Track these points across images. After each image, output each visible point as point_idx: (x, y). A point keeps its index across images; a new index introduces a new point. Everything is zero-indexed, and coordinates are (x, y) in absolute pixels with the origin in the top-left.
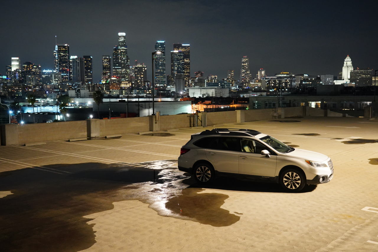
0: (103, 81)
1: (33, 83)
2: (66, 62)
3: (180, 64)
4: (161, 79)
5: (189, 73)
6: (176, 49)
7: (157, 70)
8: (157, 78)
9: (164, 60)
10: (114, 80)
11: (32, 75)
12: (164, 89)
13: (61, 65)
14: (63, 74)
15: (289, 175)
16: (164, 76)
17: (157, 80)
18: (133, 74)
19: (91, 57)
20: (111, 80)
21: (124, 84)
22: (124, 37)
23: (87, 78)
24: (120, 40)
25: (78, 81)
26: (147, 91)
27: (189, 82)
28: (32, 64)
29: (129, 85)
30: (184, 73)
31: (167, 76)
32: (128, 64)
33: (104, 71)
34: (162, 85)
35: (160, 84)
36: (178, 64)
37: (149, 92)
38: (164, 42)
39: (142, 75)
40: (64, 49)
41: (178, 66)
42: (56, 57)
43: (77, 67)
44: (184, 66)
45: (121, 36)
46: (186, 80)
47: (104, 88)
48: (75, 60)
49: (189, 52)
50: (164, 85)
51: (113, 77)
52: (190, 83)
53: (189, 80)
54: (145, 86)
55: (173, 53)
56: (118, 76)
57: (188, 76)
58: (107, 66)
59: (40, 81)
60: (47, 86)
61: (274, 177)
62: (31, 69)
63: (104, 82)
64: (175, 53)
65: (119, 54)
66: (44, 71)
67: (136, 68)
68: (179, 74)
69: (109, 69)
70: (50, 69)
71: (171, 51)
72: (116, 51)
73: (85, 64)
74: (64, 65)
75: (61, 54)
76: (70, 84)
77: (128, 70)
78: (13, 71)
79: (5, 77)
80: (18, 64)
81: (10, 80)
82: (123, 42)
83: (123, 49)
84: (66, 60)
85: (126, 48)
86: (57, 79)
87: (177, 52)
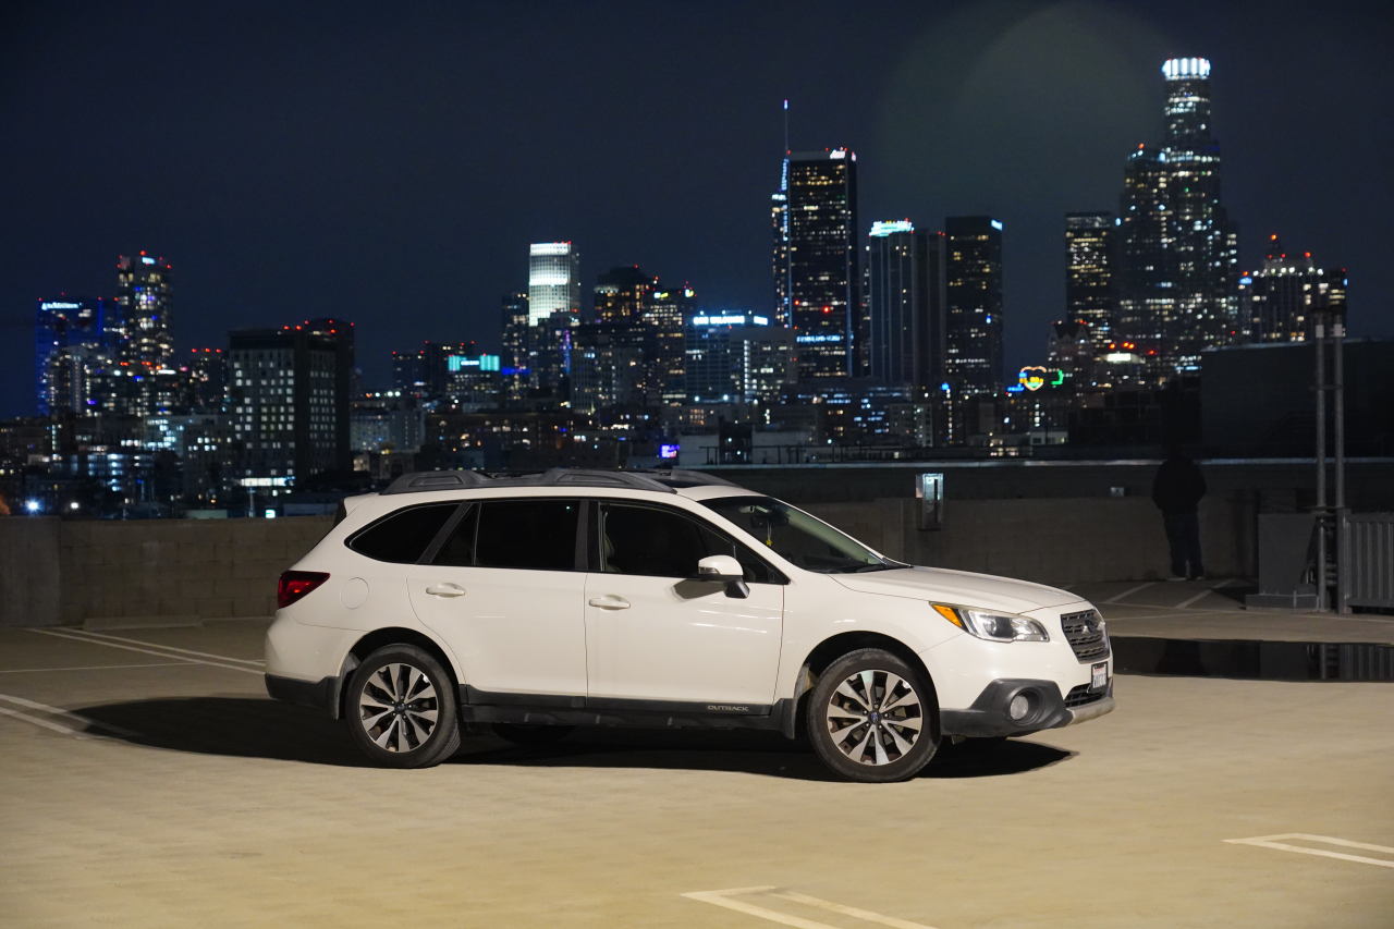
0: (1030, 374)
2: (834, 265)
10: (1124, 367)
11: (605, 346)
13: (804, 280)
14: (822, 338)
19: (997, 225)
22: (1202, 86)
23: (960, 356)
24: (1172, 105)
28: (649, 281)
32: (1225, 261)
33: (1075, 308)
39: (1298, 328)
40: (824, 181)
42: (785, 229)
43: (896, 292)
45: (1178, 84)
47: (1037, 419)
48: (885, 245)
51: (1113, 351)
56: (1152, 343)
65: (1159, 200)
66: (701, 320)
69: (1107, 296)
70: (733, 311)
72: (1145, 180)
73: (954, 270)
74: (823, 278)
75: (808, 211)
76: (838, 399)
77: (1224, 300)
78: (533, 322)
79: (490, 363)
80: (562, 279)
81: (524, 378)
82: (1190, 118)
83: (1193, 161)
84: (834, 248)
85: (1210, 159)
86: (771, 370)
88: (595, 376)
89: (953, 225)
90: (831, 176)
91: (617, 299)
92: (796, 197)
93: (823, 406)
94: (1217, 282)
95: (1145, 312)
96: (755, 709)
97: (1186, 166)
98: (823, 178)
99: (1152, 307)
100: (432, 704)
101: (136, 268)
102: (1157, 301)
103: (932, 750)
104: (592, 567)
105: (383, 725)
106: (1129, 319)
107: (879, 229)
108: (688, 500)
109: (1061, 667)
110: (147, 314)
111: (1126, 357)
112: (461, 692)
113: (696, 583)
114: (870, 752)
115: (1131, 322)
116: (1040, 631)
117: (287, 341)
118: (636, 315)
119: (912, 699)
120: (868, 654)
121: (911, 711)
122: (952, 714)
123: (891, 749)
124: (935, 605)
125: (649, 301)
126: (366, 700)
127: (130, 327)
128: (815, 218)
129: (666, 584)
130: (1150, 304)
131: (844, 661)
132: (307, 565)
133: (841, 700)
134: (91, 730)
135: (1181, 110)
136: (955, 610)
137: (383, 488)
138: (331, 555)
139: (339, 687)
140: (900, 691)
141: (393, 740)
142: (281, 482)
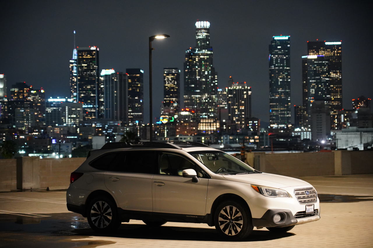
0: (163, 118)
1: (28, 123)
3: (321, 83)
4: (281, 114)
5: (340, 100)
6: (313, 52)
7: (273, 96)
8: (273, 111)
9: (287, 76)
10: (186, 116)
11: (27, 108)
12: (287, 133)
13: (82, 88)
14: (86, 106)
15: (226, 211)
16: (287, 107)
17: (274, 116)
18: (224, 105)
19: (142, 71)
20: (181, 117)
21: (204, 124)
22: (207, 30)
23: (132, 112)
24: (198, 36)
25: (115, 119)
26: (250, 139)
27: (339, 120)
28: (29, 87)
29: (216, 126)
30: (329, 100)
31: (295, 107)
32: (214, 84)
33: (167, 98)
34: (283, 126)
35: (278, 125)
36: (317, 83)
37: (255, 139)
38: (286, 38)
39: (242, 105)
40: (89, 56)
41: (318, 86)
42: (75, 71)
43: (113, 92)
44: (329, 85)
45: (201, 29)
46: (334, 116)
47: (166, 132)
49: (339, 58)
50: (287, 126)
51: (183, 111)
52: (342, 121)
53: (339, 115)
54: (247, 128)
55: (306, 60)
56: (193, 109)
57: (338, 108)
58: (173, 88)
59: (42, 120)
60: (54, 129)
61: (204, 216)
62: (27, 97)
63: (165, 121)
64: (312, 59)
65: (196, 65)
66: (51, 100)
67: (230, 92)
68: (319, 103)
69: (177, 94)
70: (61, 97)
71: (303, 57)
72: (191, 58)
73: (130, 85)
74: (88, 87)
75: (83, 66)
76: (98, 125)
77: (214, 96)
80: (2, 87)
82: (204, 40)
83: (205, 53)
84: (92, 78)
85: (210, 52)
86: (75, 116)
87: (315, 57)
88: (24, 117)
89: (129, 71)
90: (91, 55)
92: (79, 61)
93: (95, 127)
94: (212, 90)
95: (192, 99)
97: (203, 54)
98: (88, 55)
99: (194, 98)
102: (195, 96)
106: (186, 101)
107: (104, 72)
115: (188, 102)
118: (24, 98)
125: (30, 94)
128: (86, 68)
130: (193, 97)
135: (201, 37)
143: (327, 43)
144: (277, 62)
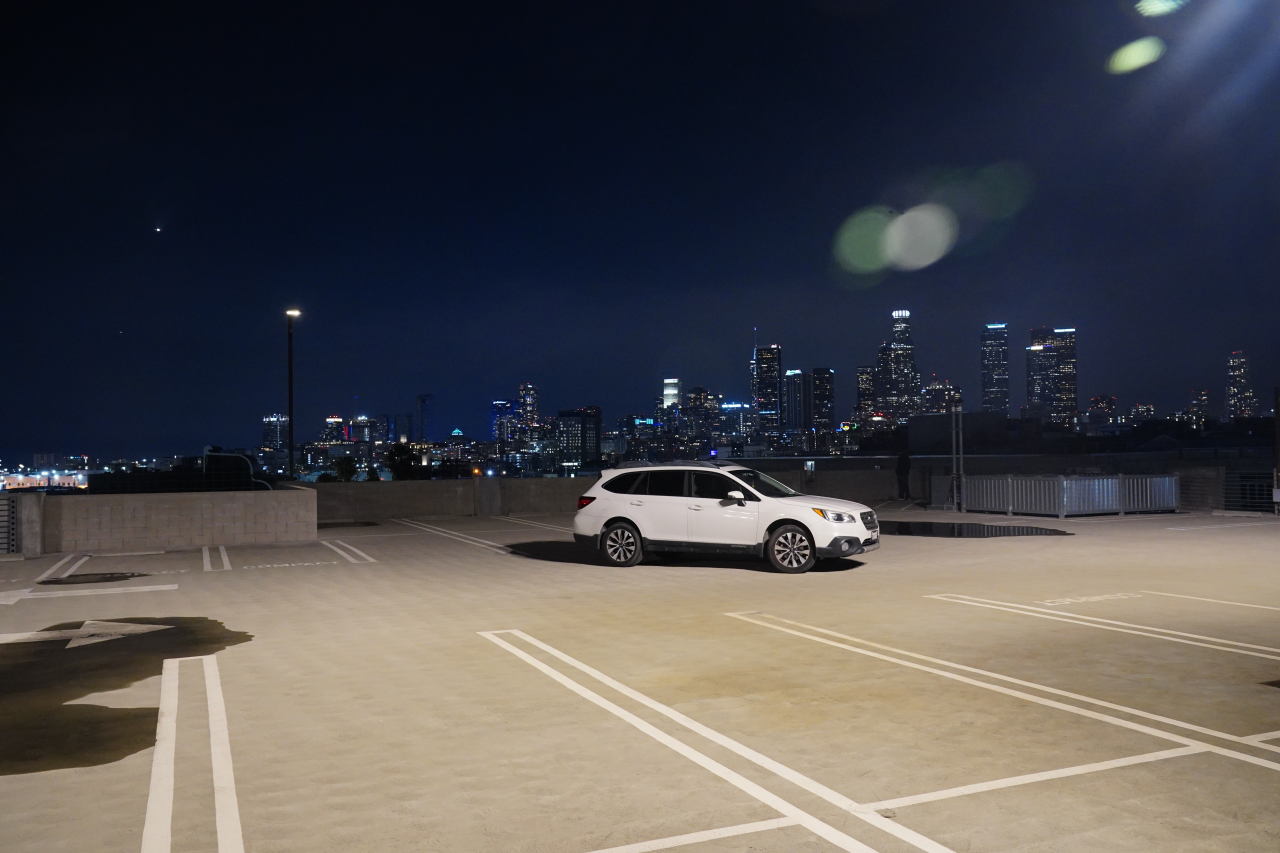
0: (844, 425)
3: (1048, 379)
5: (1074, 399)
6: (1038, 342)
9: (1004, 371)
10: (879, 422)
13: (762, 391)
14: (766, 412)
19: (832, 371)
20: (871, 423)
22: (907, 320)
24: (896, 327)
28: (707, 392)
30: (1061, 400)
32: (916, 383)
36: (1043, 380)
38: (1003, 326)
40: (769, 356)
41: (1044, 383)
42: (755, 373)
44: (1059, 382)
45: (899, 319)
47: (848, 441)
48: (791, 378)
49: (1074, 348)
51: (876, 416)
55: (1031, 352)
56: (889, 413)
58: (868, 389)
62: (704, 403)
63: (847, 428)
64: (1036, 351)
65: (892, 361)
66: (726, 406)
70: (736, 403)
71: (1026, 348)
72: (886, 354)
73: (817, 387)
74: (769, 391)
75: (763, 367)
76: (774, 434)
77: (915, 398)
78: (665, 407)
79: (650, 421)
80: (676, 392)
81: (662, 427)
82: (903, 332)
83: (903, 347)
84: (773, 379)
85: (910, 347)
86: (750, 424)
87: (1041, 348)
88: (688, 426)
89: (816, 371)
90: (771, 353)
91: (696, 399)
92: (759, 361)
93: (769, 436)
94: (914, 391)
95: (887, 402)
96: (748, 547)
97: (901, 349)
98: (769, 354)
99: (889, 400)
100: (632, 544)
101: (526, 389)
102: (891, 398)
103: (813, 562)
104: (690, 495)
105: (615, 551)
107: (789, 373)
108: (724, 471)
109: (860, 532)
110: (530, 405)
111: (880, 419)
112: (643, 540)
113: (727, 501)
114: (790, 562)
115: (882, 406)
116: (852, 519)
117: (578, 414)
118: (702, 404)
119: (806, 543)
120: (789, 527)
121: (805, 548)
122: (821, 549)
123: (798, 561)
124: (814, 509)
125: (706, 399)
126: (609, 543)
127: (524, 410)
128: (766, 369)
129: (716, 501)
131: (781, 529)
132: (586, 495)
133: (780, 543)
134: (512, 553)
135: (899, 329)
136: (821, 511)
137: (615, 466)
138: (597, 491)
139: (599, 538)
140: (801, 540)
141: (619, 557)
142: (576, 464)
143: (1056, 331)
144: (991, 356)
